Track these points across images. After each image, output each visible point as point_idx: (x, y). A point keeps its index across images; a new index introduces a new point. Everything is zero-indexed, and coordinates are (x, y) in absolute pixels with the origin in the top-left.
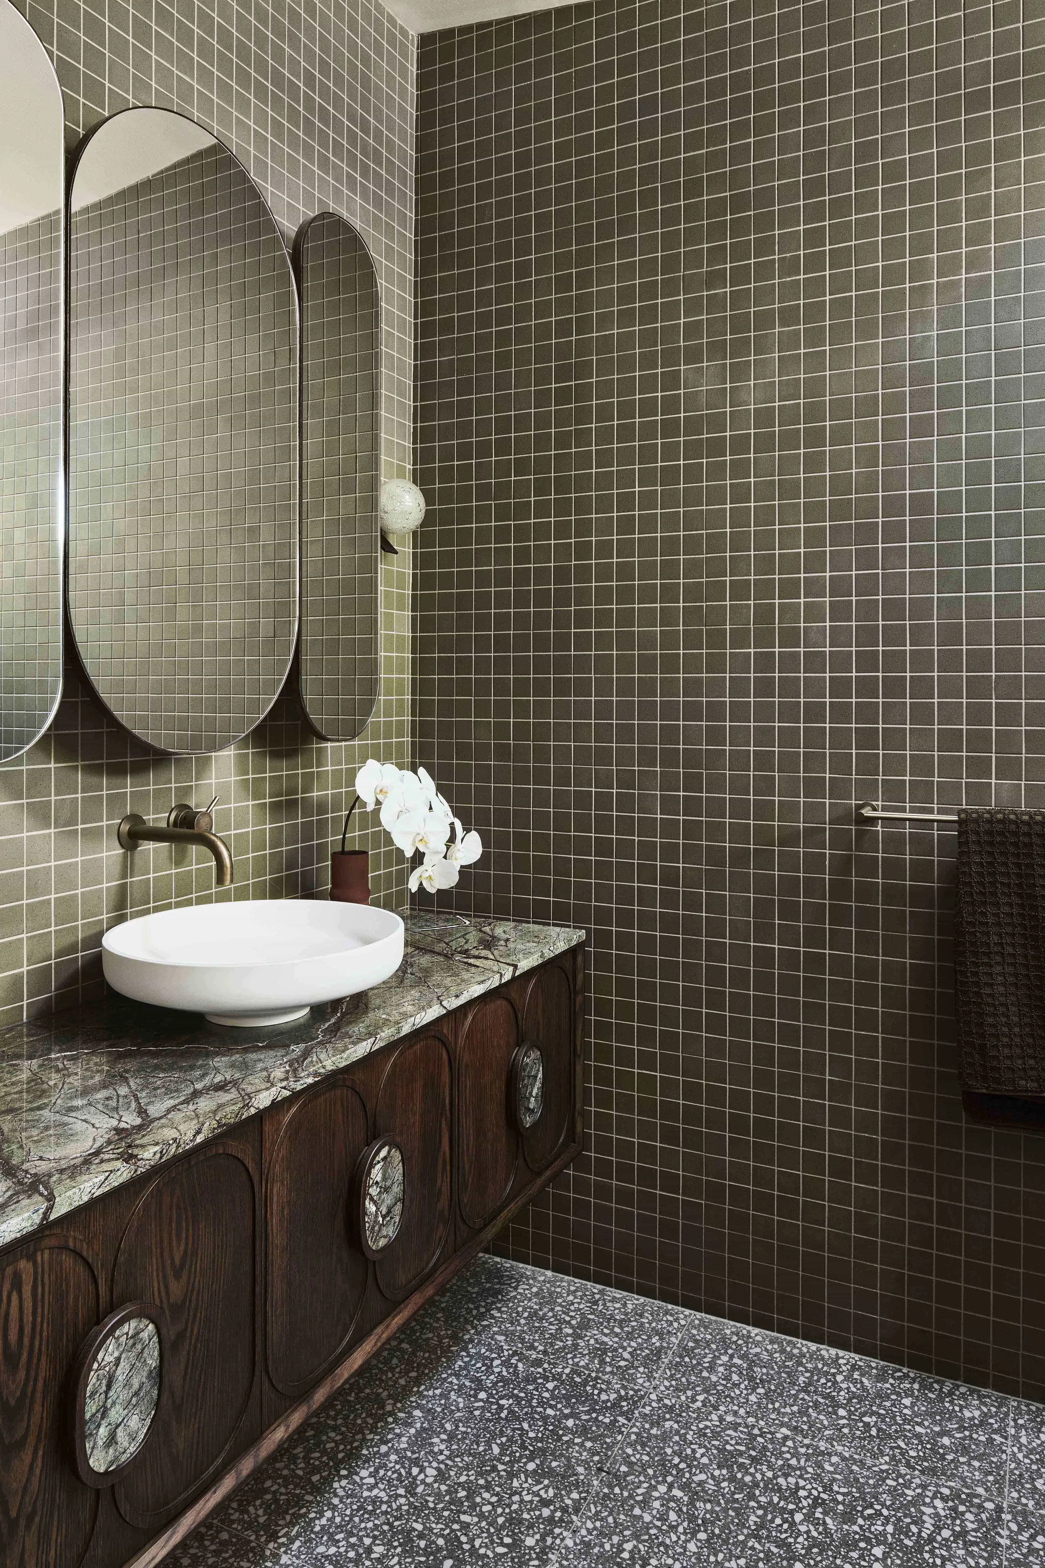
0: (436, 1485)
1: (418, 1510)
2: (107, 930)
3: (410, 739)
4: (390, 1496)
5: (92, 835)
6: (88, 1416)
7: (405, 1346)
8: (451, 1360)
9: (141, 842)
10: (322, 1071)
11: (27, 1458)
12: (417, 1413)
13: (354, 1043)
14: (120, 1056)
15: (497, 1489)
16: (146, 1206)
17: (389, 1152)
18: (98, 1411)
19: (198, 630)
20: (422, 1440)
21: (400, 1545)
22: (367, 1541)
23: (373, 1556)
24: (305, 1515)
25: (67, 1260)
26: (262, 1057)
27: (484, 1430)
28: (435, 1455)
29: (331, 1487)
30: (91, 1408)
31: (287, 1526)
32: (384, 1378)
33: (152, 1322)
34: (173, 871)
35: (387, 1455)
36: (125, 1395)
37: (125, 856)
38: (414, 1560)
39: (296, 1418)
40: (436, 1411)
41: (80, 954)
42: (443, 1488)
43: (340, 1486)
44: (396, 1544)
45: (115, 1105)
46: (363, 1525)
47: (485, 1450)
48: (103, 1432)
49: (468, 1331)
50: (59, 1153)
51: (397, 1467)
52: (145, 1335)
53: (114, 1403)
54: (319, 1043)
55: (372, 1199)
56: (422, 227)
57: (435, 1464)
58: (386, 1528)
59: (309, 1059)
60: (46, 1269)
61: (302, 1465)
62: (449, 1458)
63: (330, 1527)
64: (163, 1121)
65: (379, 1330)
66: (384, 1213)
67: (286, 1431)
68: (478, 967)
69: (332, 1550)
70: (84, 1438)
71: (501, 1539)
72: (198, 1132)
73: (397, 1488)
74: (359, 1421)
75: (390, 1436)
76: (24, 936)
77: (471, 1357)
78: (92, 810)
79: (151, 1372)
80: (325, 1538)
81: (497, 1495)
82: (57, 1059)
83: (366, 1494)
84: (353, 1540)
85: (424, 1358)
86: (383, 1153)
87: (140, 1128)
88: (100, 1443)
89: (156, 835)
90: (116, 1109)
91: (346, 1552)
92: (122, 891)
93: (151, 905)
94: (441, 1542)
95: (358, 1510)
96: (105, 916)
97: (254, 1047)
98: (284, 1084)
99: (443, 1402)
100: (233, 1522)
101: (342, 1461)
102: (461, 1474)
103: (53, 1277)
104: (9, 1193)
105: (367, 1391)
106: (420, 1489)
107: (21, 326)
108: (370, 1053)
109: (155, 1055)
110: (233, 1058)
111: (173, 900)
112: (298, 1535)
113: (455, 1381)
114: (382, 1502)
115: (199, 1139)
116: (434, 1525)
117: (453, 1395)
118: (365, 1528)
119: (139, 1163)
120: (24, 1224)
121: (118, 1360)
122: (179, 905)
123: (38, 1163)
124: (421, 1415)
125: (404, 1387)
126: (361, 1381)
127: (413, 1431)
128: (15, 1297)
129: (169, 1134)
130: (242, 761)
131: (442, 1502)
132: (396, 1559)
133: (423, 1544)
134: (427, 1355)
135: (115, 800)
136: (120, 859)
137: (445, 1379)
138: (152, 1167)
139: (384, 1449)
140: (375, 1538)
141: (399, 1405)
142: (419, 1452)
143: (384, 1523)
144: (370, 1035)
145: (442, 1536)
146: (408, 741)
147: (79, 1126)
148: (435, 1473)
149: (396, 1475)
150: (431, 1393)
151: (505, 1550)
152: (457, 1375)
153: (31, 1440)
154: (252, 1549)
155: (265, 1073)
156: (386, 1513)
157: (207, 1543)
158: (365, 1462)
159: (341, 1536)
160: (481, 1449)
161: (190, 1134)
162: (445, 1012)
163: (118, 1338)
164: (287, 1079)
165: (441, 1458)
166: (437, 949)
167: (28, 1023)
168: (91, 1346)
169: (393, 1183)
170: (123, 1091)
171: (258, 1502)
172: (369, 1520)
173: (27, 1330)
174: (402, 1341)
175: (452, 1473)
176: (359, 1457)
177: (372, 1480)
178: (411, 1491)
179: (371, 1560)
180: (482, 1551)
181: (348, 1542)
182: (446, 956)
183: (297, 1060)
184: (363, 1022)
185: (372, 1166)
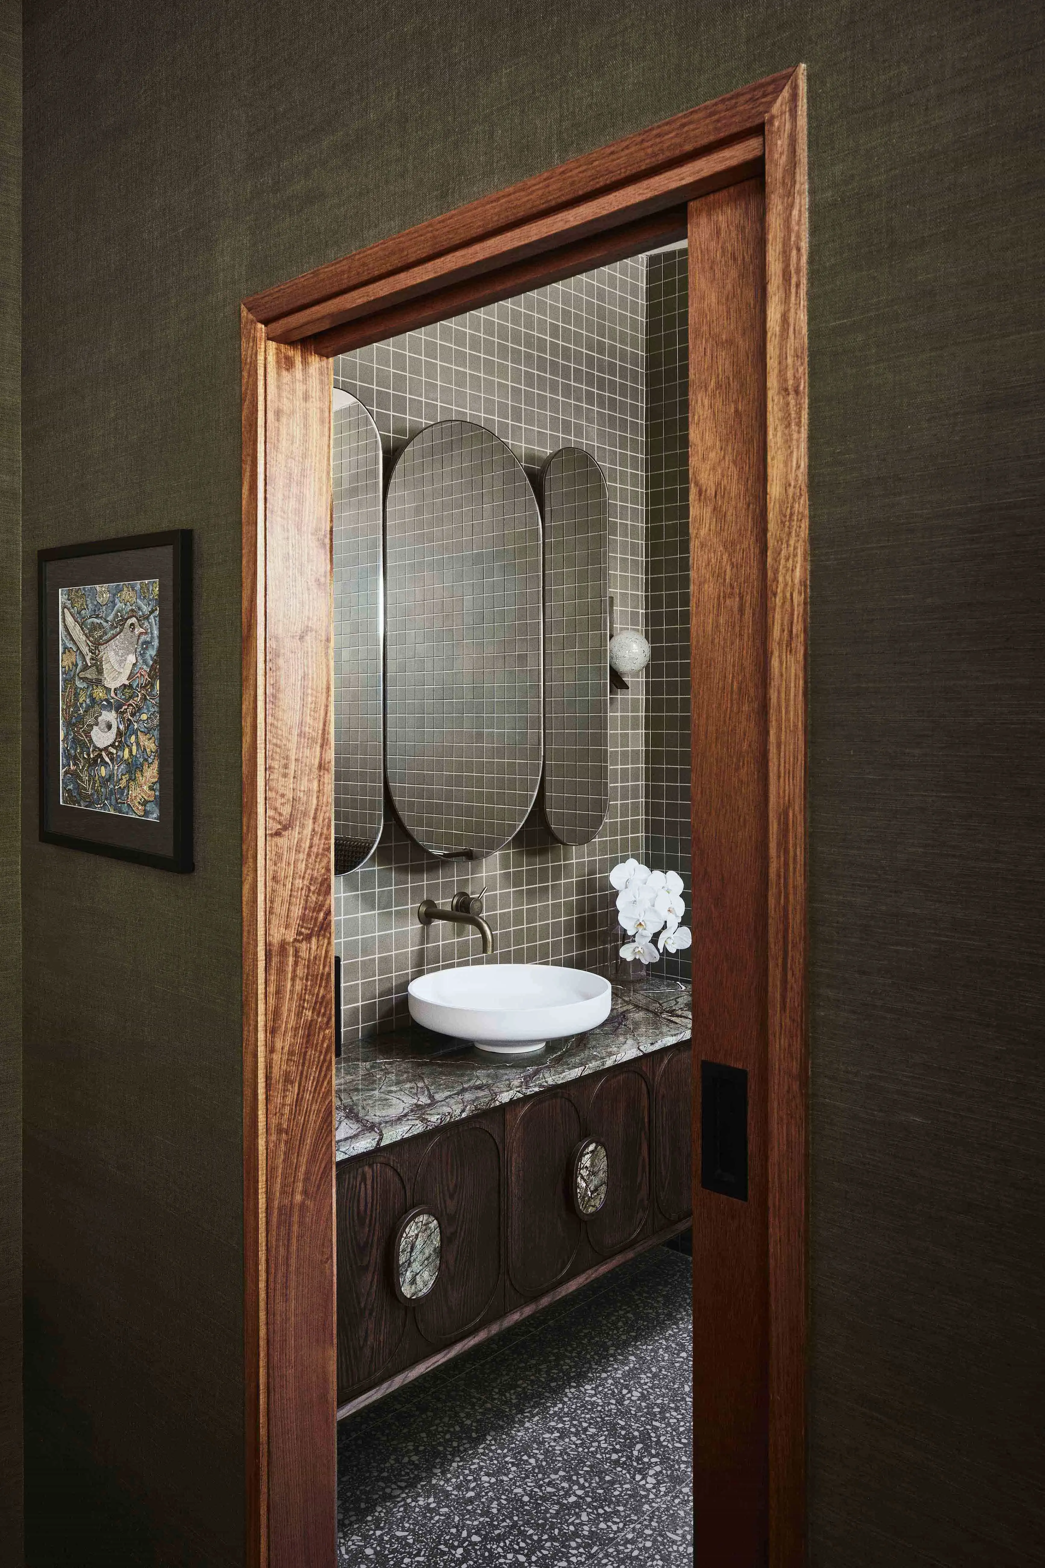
0: (638, 1402)
1: (622, 1414)
2: (412, 980)
3: (644, 834)
4: (604, 1403)
5: (401, 915)
6: (401, 1262)
7: (630, 1315)
8: (663, 1329)
9: (433, 919)
10: (545, 1084)
11: (370, 1276)
12: (632, 1358)
13: (569, 1069)
14: (419, 1065)
15: (683, 1411)
16: (433, 1150)
17: (596, 1148)
18: (406, 1262)
19: (480, 736)
20: (632, 1374)
21: (607, 1430)
22: (585, 1425)
23: (587, 1433)
24: (544, 1404)
25: (390, 1173)
26: (508, 1072)
27: (680, 1375)
28: (641, 1385)
29: (564, 1391)
30: (402, 1259)
31: (531, 1407)
32: (611, 1333)
33: (436, 1219)
34: (456, 940)
35: (606, 1379)
36: (420, 1258)
37: (423, 928)
38: (615, 1440)
39: (528, 1311)
40: (646, 1359)
41: (394, 996)
42: (643, 1404)
43: (570, 1392)
44: (605, 1429)
45: (415, 1091)
46: (583, 1416)
47: (678, 1388)
48: (409, 1275)
49: (681, 1313)
50: (384, 1113)
51: (612, 1387)
52: (432, 1226)
53: (415, 1260)
54: (546, 1067)
55: (582, 1177)
56: (651, 414)
57: (640, 1390)
58: (599, 1419)
59: (538, 1076)
60: (379, 1175)
61: (545, 1375)
62: (651, 1388)
63: (560, 1412)
64: (443, 1103)
65: (590, 1272)
66: (592, 1189)
67: (521, 1316)
68: (677, 1023)
69: (560, 1425)
70: (399, 1275)
71: (680, 1440)
72: (463, 1111)
73: (610, 1399)
74: (588, 1356)
75: (610, 1369)
76: (359, 982)
77: (680, 1330)
78: (401, 895)
79: (435, 1249)
80: (556, 1418)
81: (683, 1414)
82: (381, 1063)
83: (587, 1399)
84: (575, 1422)
85: (643, 1325)
86: (592, 1147)
87: (429, 1105)
88: (407, 1280)
89: (443, 916)
90: (416, 1094)
91: (570, 1428)
92: (421, 952)
93: (441, 964)
94: (636, 1433)
95: (581, 1407)
96: (410, 971)
97: (504, 1066)
98: (518, 1089)
99: (652, 1354)
100: (495, 1399)
101: (573, 1377)
102: (658, 1399)
103: (382, 1180)
104: (359, 1130)
105: (597, 1339)
106: (626, 1402)
107: (346, 486)
108: (580, 1077)
109: (440, 1066)
110: (489, 1072)
111: (456, 961)
112: (537, 1414)
113: (664, 1343)
114: (598, 1405)
115: (464, 1115)
116: (633, 1424)
117: (661, 1351)
118: (584, 1418)
119: (428, 1123)
120: (368, 1145)
121: (417, 1235)
122: (460, 965)
123: (374, 1117)
124: (635, 1359)
125: (625, 1342)
126: (593, 1333)
127: (627, 1368)
128: (363, 1186)
129: (446, 1110)
130: (505, 859)
131: (641, 1412)
132: (603, 1438)
133: (623, 1432)
134: (645, 1323)
135: (417, 891)
136: (420, 931)
137: (657, 1341)
138: (436, 1127)
139: (604, 1375)
140: (590, 1424)
141: (619, 1351)
142: (630, 1382)
143: (598, 1417)
144: (581, 1064)
145: (638, 1431)
146: (642, 836)
147: (394, 1101)
148: (639, 1395)
149: (610, 1392)
150: (644, 1347)
151: (682, 1446)
152: (667, 1340)
153: (371, 1269)
154: (506, 1416)
155: (508, 1082)
156: (600, 1411)
157: (477, 1408)
158: (589, 1381)
159: (567, 1419)
160: (676, 1386)
161: (458, 1112)
162: (642, 1054)
163: (417, 1223)
164: (521, 1086)
165: (645, 1387)
166: (651, 1008)
167: (362, 1040)
168: (402, 1223)
169: (599, 1170)
170: (420, 1084)
171: (512, 1391)
172: (587, 1413)
173: (369, 1205)
174: (628, 1312)
175: (651, 1397)
176: (586, 1377)
177: (593, 1392)
178: (620, 1402)
179: (586, 1435)
180: (665, 1443)
181: (571, 1423)
182: (656, 1014)
183: (529, 1076)
184: (579, 1056)
185: (582, 1155)
